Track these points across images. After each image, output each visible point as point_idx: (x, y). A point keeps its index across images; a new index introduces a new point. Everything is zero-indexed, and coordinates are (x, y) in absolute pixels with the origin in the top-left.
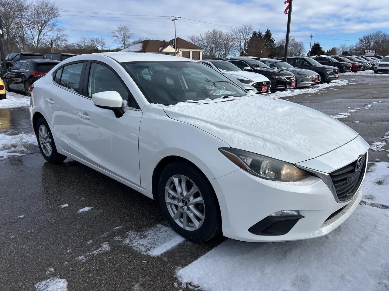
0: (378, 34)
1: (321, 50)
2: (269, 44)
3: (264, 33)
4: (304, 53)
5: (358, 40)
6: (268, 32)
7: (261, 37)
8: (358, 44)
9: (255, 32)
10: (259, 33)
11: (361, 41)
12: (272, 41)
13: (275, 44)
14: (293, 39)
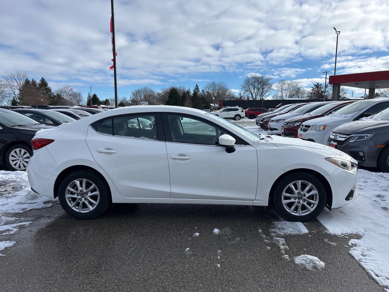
0: (145, 90)
1: (99, 101)
2: (46, 93)
3: (38, 81)
4: (83, 102)
5: (132, 93)
6: (43, 80)
7: (35, 85)
8: (132, 97)
9: (27, 79)
10: (33, 80)
11: (133, 94)
12: (49, 90)
13: (53, 93)
14: (71, 89)
